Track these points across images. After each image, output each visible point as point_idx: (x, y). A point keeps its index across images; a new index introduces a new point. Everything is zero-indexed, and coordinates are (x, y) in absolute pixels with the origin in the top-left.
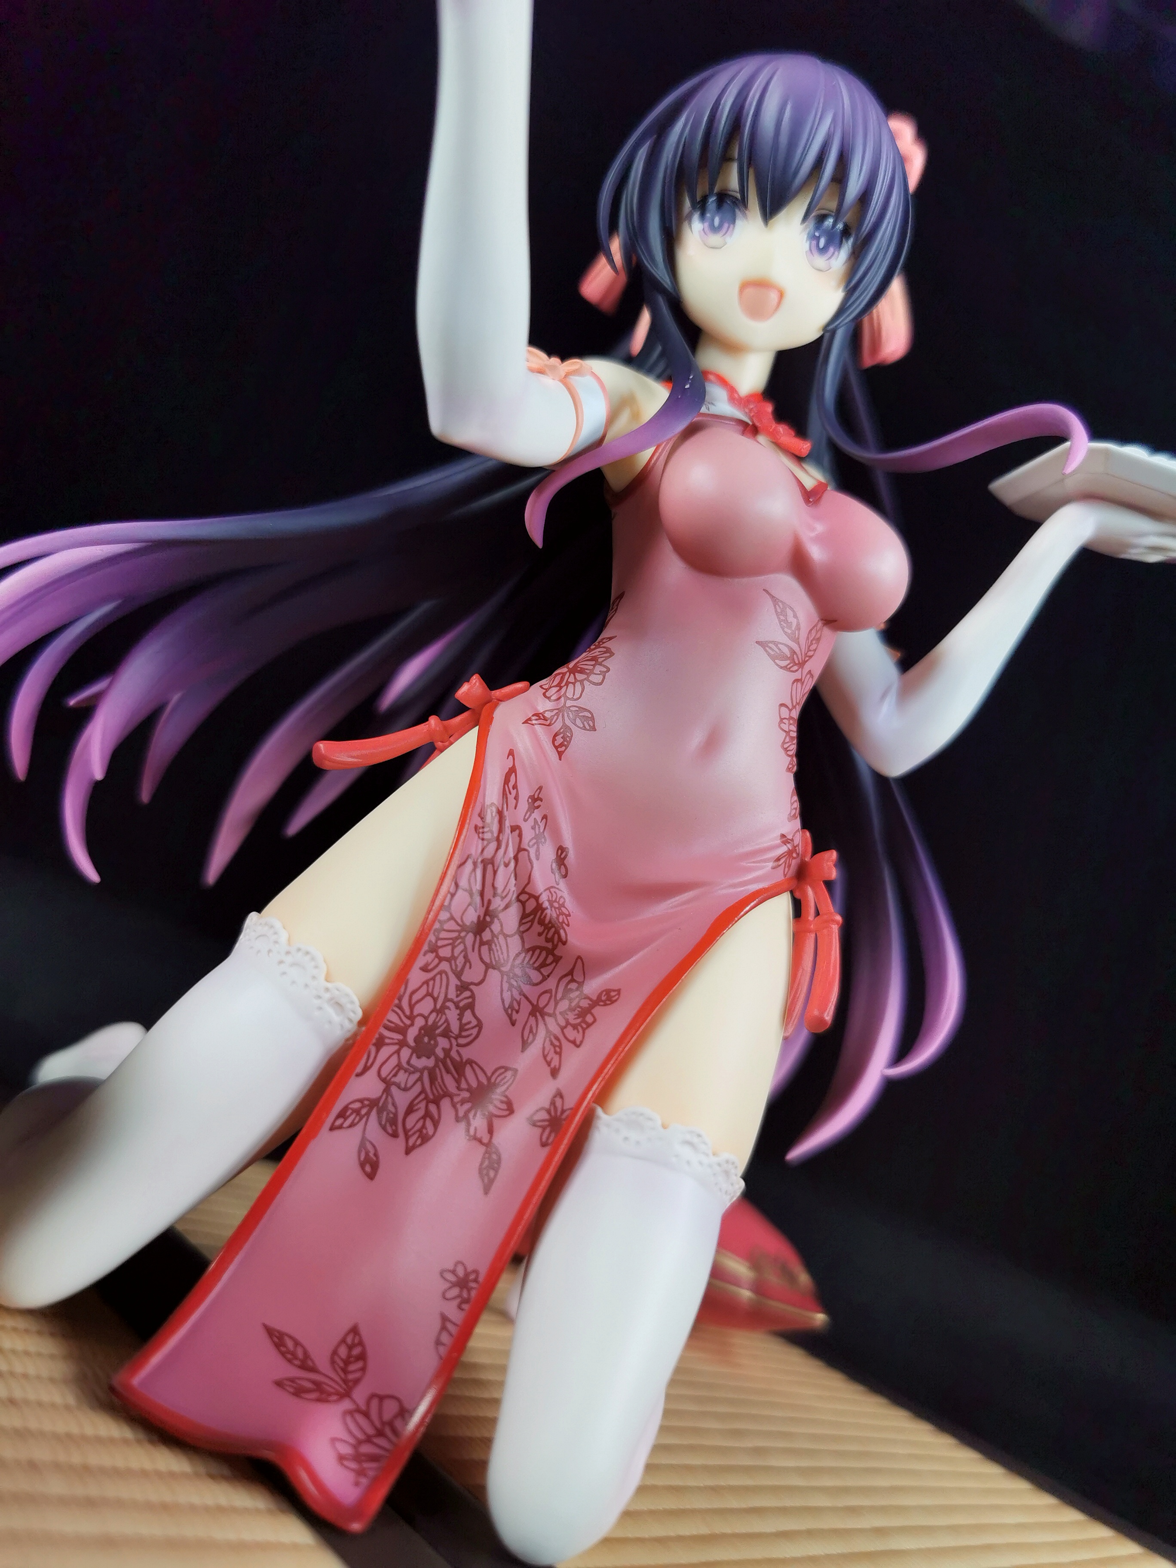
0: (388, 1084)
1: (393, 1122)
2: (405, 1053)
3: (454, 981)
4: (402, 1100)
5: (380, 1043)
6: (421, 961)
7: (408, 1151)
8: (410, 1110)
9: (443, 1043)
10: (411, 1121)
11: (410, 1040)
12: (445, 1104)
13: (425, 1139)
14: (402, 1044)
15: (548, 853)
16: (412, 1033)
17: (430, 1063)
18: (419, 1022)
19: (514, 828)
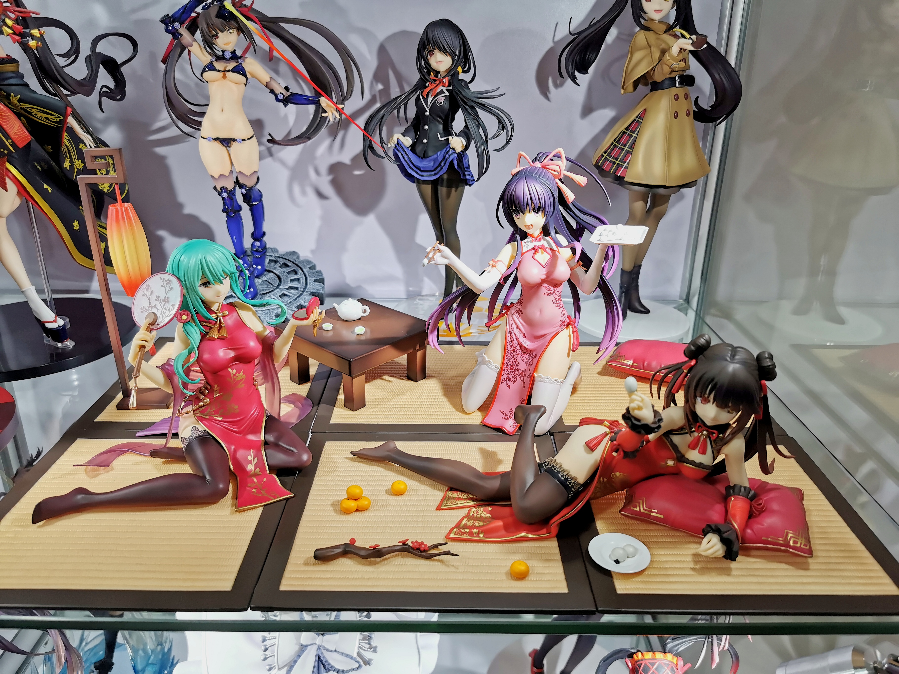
0: (508, 375)
1: (511, 380)
2: (509, 370)
3: (513, 358)
4: (511, 377)
5: (504, 370)
6: (506, 358)
7: (514, 383)
8: (512, 378)
9: (514, 367)
10: (513, 379)
11: (509, 368)
12: (517, 376)
13: (516, 381)
14: (508, 369)
15: (521, 335)
16: (509, 367)
17: (513, 370)
18: (510, 365)
19: (514, 334)
